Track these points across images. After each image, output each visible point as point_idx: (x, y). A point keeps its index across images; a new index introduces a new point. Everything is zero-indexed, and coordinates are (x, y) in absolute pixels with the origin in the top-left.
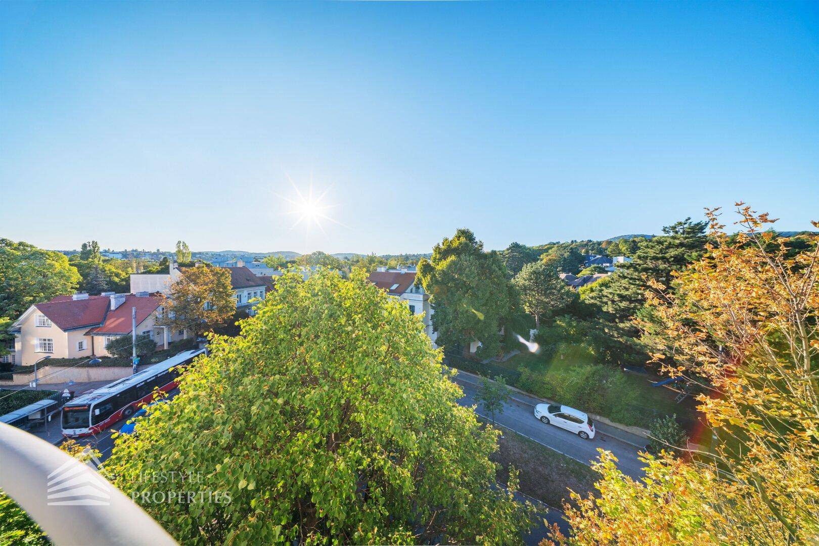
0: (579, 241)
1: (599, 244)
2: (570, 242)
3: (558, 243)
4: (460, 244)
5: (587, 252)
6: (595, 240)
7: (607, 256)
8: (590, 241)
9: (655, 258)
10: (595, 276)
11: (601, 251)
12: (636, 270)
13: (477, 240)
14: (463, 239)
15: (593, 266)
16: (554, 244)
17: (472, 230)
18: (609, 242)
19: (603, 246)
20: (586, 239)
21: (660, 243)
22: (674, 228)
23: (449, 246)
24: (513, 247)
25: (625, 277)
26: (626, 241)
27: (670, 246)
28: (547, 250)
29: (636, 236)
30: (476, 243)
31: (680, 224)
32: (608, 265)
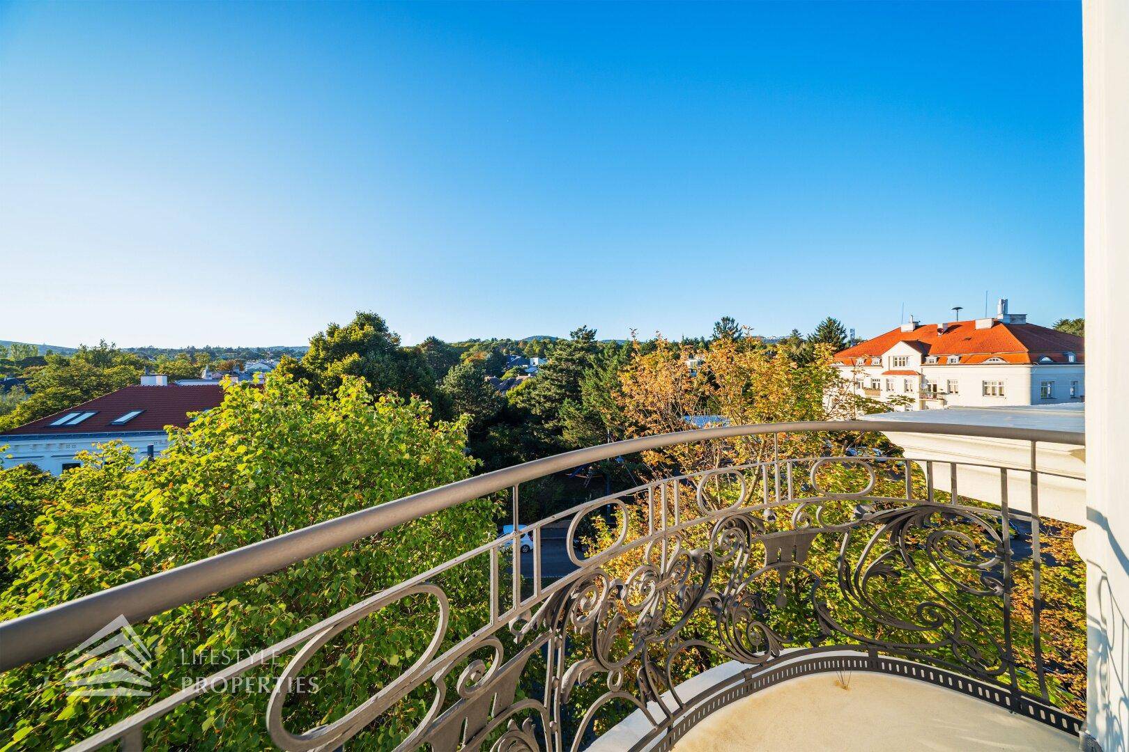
0: (499, 339)
1: (517, 343)
2: (490, 340)
3: (478, 340)
4: (365, 335)
5: (508, 352)
6: (513, 339)
7: (525, 356)
8: (509, 340)
9: (567, 360)
10: (517, 378)
11: (519, 352)
12: (555, 371)
13: (390, 331)
14: (369, 329)
15: (515, 367)
16: (475, 341)
17: (382, 316)
18: (525, 343)
19: (521, 346)
20: (505, 338)
21: (569, 346)
22: (577, 333)
23: (345, 337)
24: (430, 342)
25: (546, 379)
26: (538, 342)
27: (576, 349)
28: (467, 349)
29: (545, 338)
30: (389, 335)
31: (580, 330)
32: (526, 366)
